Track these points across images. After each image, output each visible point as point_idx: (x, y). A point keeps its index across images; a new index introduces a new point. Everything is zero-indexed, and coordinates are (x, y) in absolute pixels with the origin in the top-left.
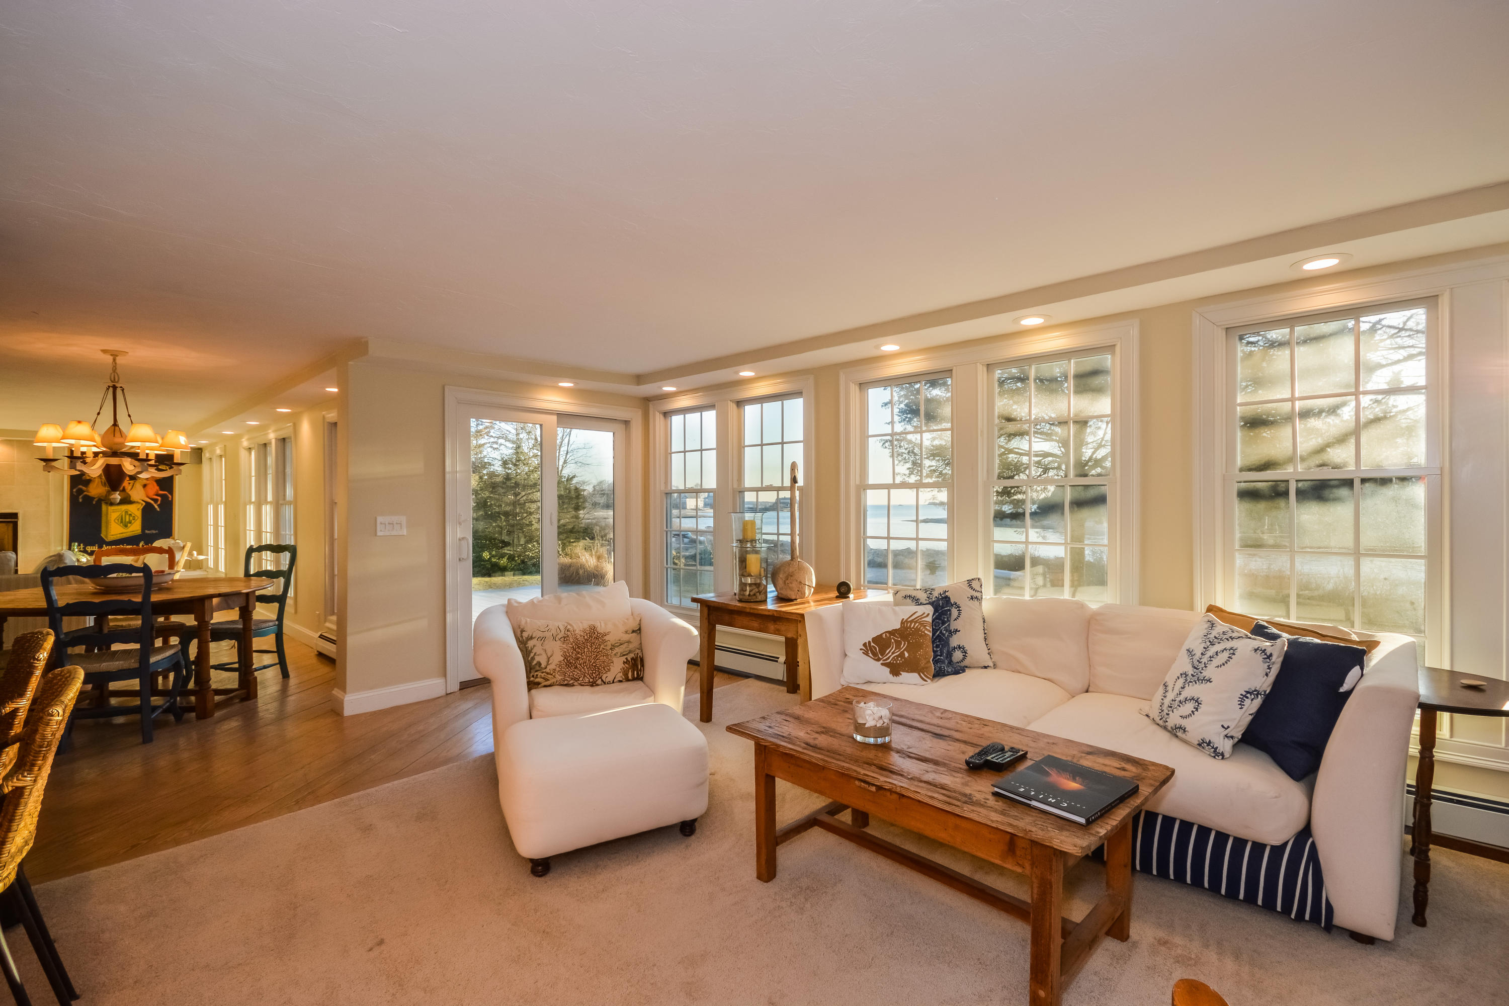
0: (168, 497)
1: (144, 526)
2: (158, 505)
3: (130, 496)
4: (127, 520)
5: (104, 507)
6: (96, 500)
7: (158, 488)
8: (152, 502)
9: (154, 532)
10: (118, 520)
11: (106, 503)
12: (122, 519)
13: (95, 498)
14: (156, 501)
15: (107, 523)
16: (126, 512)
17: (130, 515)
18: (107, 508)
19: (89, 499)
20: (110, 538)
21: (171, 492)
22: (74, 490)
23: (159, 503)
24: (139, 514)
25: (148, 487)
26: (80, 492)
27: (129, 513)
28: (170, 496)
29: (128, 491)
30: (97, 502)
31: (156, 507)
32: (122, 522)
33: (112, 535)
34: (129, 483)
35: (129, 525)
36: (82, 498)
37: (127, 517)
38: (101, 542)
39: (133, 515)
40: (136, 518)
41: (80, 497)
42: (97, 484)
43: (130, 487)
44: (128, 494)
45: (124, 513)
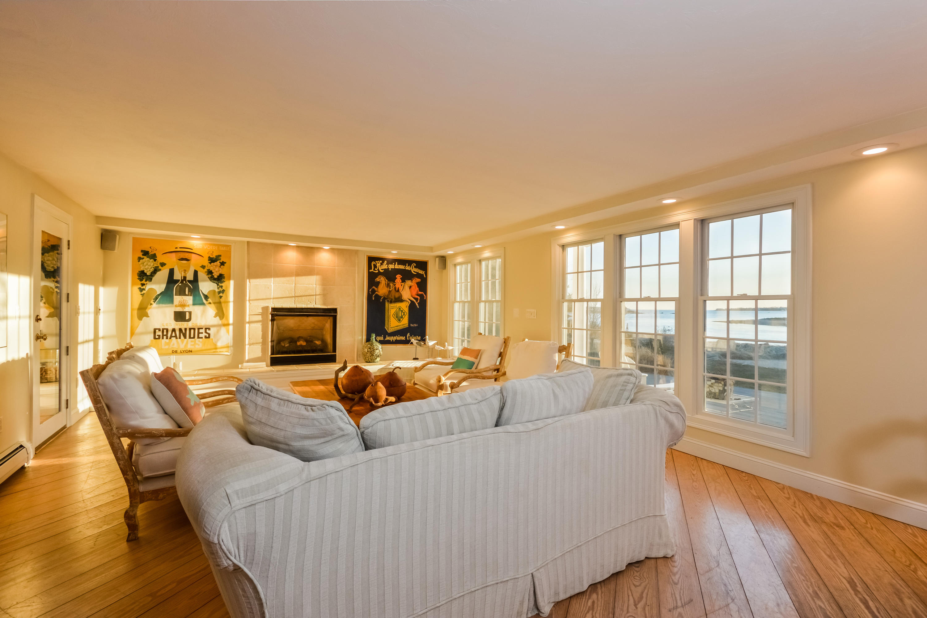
0: (424, 297)
1: (410, 321)
2: (418, 304)
3: (401, 296)
4: (400, 315)
5: (387, 304)
6: (382, 298)
7: (418, 289)
8: (415, 301)
9: (415, 325)
10: (395, 315)
11: (388, 301)
12: (397, 314)
13: (381, 297)
14: (416, 299)
15: (388, 317)
16: (400, 309)
17: (402, 311)
18: (389, 305)
19: (378, 297)
20: (390, 330)
21: (426, 294)
22: (370, 290)
23: (419, 301)
24: (406, 310)
25: (412, 288)
26: (374, 291)
27: (401, 309)
28: (425, 296)
29: (400, 291)
30: (382, 300)
31: (417, 305)
32: (397, 317)
33: (392, 328)
34: (402, 285)
35: (401, 319)
36: (375, 297)
37: (400, 312)
38: (384, 333)
39: (404, 311)
40: (405, 314)
41: (373, 296)
42: (383, 286)
43: (402, 288)
44: (401, 294)
45: (398, 310)
